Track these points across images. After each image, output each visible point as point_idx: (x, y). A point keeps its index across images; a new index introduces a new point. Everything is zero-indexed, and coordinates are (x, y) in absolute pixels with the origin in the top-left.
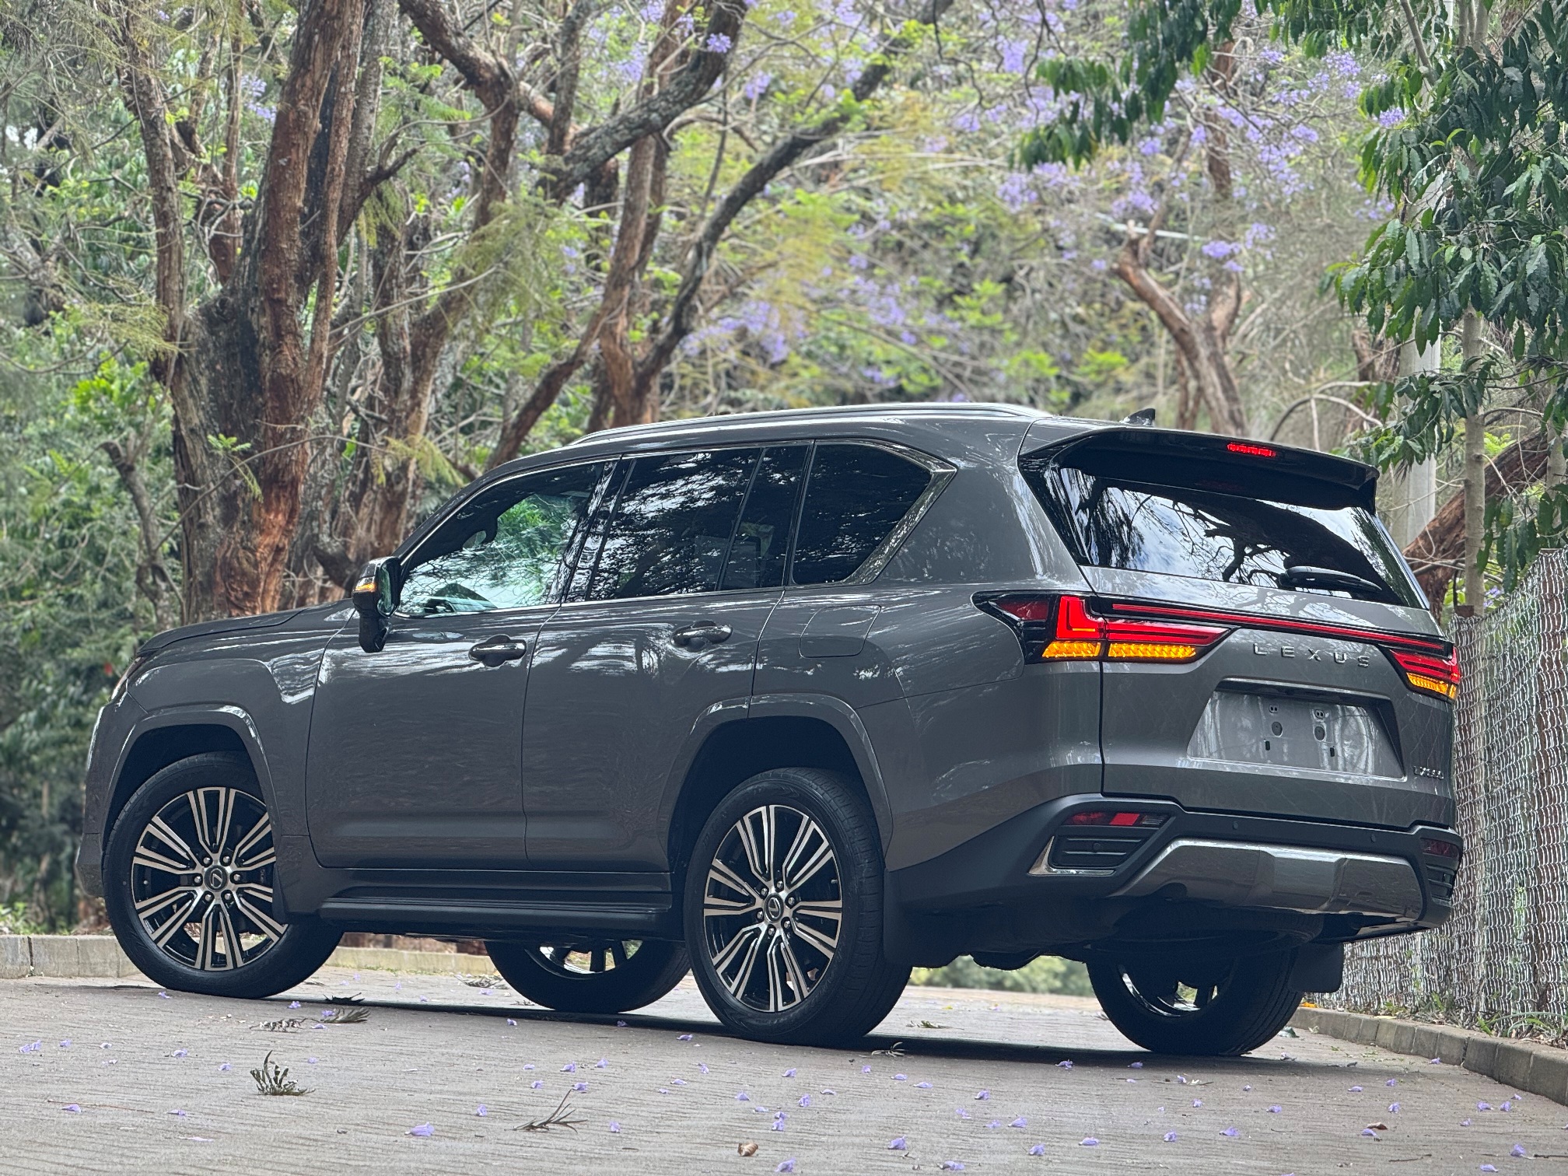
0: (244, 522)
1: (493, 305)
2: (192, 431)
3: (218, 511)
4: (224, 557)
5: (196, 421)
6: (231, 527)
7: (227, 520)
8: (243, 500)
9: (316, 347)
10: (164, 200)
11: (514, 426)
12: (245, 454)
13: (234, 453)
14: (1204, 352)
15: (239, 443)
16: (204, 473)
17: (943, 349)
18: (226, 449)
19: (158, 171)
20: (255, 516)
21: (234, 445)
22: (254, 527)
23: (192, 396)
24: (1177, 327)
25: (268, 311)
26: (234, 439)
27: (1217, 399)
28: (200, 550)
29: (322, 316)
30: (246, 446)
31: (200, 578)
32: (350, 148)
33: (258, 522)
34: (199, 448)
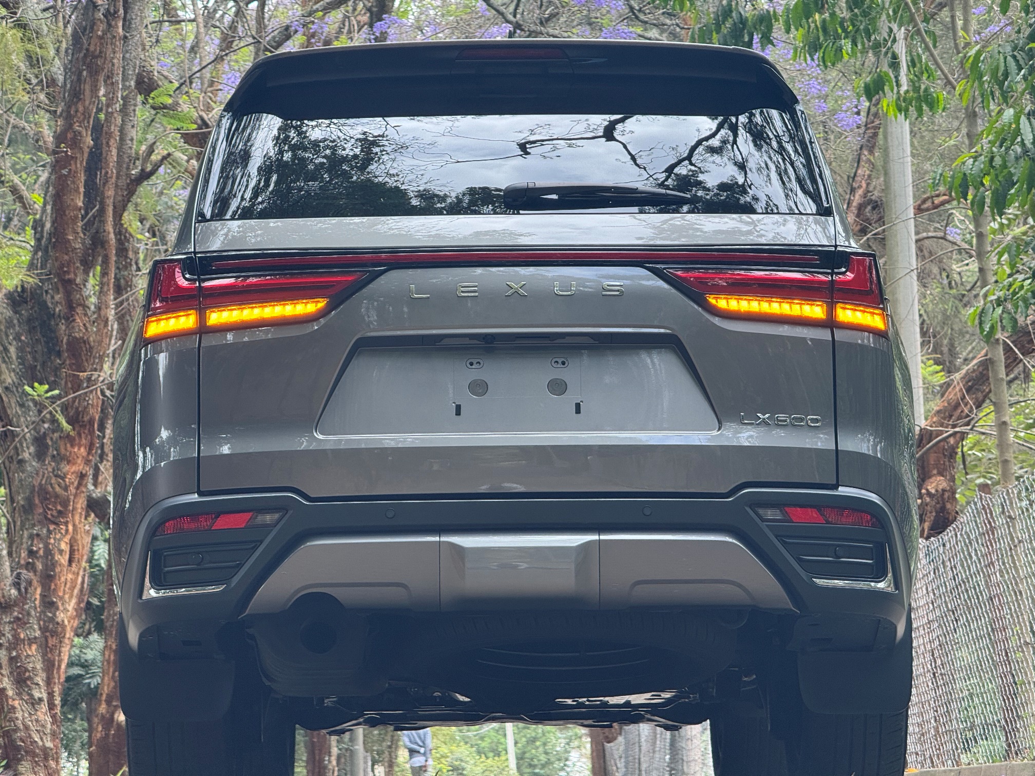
0: (54, 456)
2: (7, 388)
3: (32, 449)
4: (40, 484)
5: (9, 380)
6: (44, 461)
7: (40, 455)
8: (52, 439)
12: (54, 399)
13: (47, 398)
15: (50, 389)
16: (19, 420)
18: (40, 396)
20: (63, 451)
21: (47, 392)
22: (62, 459)
25: (61, 290)
26: (46, 387)
28: (21, 481)
29: (105, 289)
30: (57, 392)
31: (22, 503)
32: (119, 156)
33: (65, 455)
34: (13, 401)
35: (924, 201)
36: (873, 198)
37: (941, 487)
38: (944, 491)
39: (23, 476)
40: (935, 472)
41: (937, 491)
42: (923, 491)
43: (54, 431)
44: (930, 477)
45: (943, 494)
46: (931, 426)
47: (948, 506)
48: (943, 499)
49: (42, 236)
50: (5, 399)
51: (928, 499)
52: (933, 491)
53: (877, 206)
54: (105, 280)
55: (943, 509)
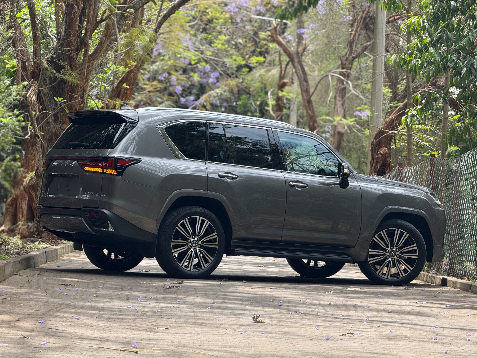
0: (61, 122)
1: (106, 50)
2: (45, 94)
3: (53, 118)
4: (55, 132)
5: (46, 92)
6: (57, 123)
7: (56, 121)
8: (60, 115)
9: (83, 71)
10: (35, 26)
11: (116, 87)
12: (65, 103)
13: (62, 102)
14: (296, 60)
15: (63, 99)
16: (48, 107)
17: (210, 56)
18: (59, 101)
19: (33, 18)
20: (64, 120)
21: (62, 100)
22: (64, 123)
23: (44, 84)
24: (288, 52)
25: (68, 60)
26: (62, 99)
27: (300, 74)
28: (48, 129)
29: (85, 62)
30: (65, 100)
31: (48, 138)
32: (94, 13)
33: (65, 122)
34: (47, 99)
35: (391, 17)
36: (370, 15)
37: (385, 152)
38: (386, 153)
39: (49, 128)
40: (384, 145)
41: (384, 153)
42: (379, 152)
43: (61, 112)
44: (382, 147)
45: (386, 155)
46: (384, 129)
47: (388, 159)
48: (386, 156)
49: (60, 38)
50: (44, 98)
51: (380, 156)
52: (382, 153)
53: (371, 18)
54: (85, 59)
55: (386, 159)
